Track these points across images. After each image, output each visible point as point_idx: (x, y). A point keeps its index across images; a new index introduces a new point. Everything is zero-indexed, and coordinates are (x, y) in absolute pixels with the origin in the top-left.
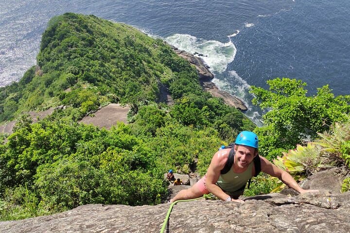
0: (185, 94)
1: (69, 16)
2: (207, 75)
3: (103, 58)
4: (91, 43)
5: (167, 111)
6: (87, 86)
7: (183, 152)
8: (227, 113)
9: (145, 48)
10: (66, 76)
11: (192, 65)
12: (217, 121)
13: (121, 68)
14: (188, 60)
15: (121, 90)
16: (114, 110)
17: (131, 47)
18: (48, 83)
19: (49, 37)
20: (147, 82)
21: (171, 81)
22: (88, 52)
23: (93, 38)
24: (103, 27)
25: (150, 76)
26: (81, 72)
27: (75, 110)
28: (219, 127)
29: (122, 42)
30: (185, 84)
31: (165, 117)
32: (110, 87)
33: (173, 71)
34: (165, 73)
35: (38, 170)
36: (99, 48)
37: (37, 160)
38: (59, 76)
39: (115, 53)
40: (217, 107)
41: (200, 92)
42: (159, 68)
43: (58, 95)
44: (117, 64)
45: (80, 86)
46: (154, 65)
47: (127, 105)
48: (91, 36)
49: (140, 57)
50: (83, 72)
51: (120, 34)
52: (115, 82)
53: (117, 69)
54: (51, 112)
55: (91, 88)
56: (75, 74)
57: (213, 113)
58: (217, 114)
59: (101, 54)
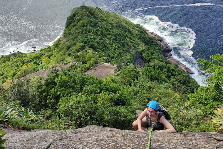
0: (152, 60)
1: (84, 8)
2: (168, 49)
3: (102, 35)
4: (95, 25)
5: (140, 70)
6: (91, 51)
7: (149, 97)
8: (179, 74)
9: (128, 29)
10: (79, 44)
11: (158, 42)
12: (172, 79)
13: (113, 41)
14: (156, 38)
15: (112, 55)
16: (107, 67)
17: (120, 29)
18: (68, 48)
19: (71, 21)
20: (128, 51)
21: (143, 51)
22: (93, 30)
23: (97, 22)
24: (104, 15)
25: (130, 47)
26: (88, 43)
27: (83, 65)
28: (173, 83)
29: (115, 25)
30: (152, 53)
31: (138, 74)
32: (105, 53)
33: (145, 45)
34: (140, 46)
35: (60, 100)
36: (100, 28)
37: (60, 94)
38: (75, 44)
39: (110, 32)
40: (173, 70)
41: (162, 60)
42: (136, 42)
43: (74, 55)
44: (110, 39)
45: (87, 51)
46: (134, 40)
47: (115, 65)
48: (96, 21)
49: (125, 35)
50: (89, 42)
51: (113, 20)
52: (108, 50)
53: (110, 42)
54: (69, 66)
55: (94, 53)
56: (85, 43)
57: (170, 74)
58: (173, 75)
59: (101, 32)
